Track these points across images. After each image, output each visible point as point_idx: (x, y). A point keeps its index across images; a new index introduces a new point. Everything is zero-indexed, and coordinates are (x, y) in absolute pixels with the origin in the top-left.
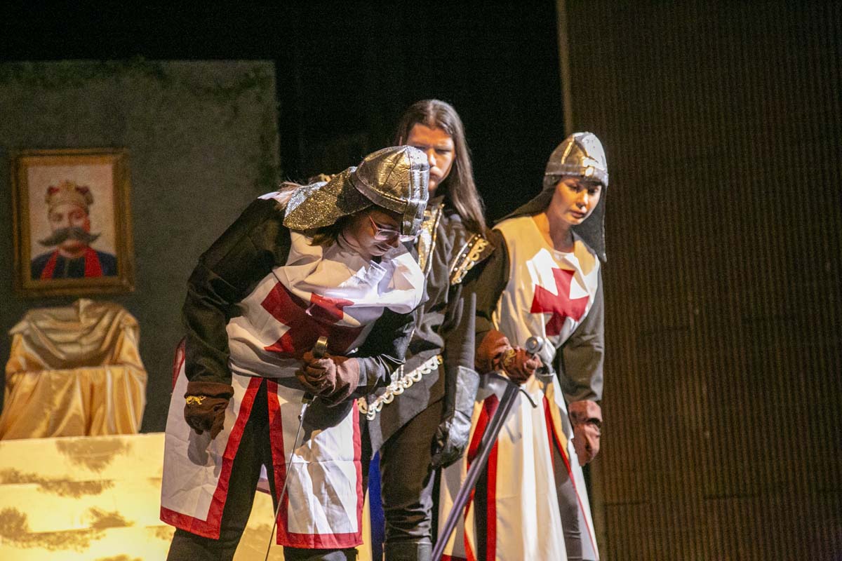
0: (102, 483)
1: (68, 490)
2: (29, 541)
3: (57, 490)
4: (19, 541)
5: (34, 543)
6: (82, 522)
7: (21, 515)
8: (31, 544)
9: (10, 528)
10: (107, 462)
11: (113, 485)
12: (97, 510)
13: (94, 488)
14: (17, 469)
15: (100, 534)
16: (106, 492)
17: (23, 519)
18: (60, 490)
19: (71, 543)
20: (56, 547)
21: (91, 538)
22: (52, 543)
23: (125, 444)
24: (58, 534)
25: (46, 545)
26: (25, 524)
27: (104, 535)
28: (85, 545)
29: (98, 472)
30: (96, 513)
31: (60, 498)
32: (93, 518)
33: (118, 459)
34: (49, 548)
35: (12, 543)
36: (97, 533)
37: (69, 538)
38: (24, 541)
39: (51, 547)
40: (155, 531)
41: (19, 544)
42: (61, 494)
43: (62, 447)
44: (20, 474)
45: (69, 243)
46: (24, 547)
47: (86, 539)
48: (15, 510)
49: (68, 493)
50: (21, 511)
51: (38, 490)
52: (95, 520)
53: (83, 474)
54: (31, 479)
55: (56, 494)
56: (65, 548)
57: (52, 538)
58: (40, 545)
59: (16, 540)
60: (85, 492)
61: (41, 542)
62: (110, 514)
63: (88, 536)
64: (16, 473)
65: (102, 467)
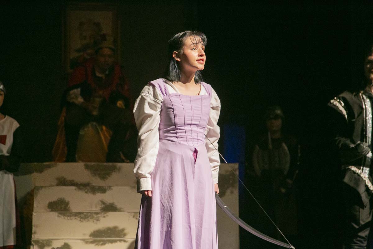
0: (107, 188)
1: (90, 190)
2: (71, 216)
3: (84, 190)
4: (66, 216)
5: (73, 218)
6: (96, 207)
7: (67, 202)
8: (71, 218)
9: (61, 208)
10: (109, 176)
11: (112, 189)
12: (104, 201)
13: (103, 190)
14: (65, 177)
15: (105, 215)
16: (108, 193)
17: (67, 204)
18: (86, 191)
19: (91, 219)
20: (84, 220)
21: (101, 217)
22: (82, 218)
23: (118, 167)
24: (85, 213)
25: (79, 219)
26: (68, 206)
27: (107, 215)
28: (98, 220)
29: (105, 181)
30: (103, 203)
31: (86, 194)
32: (101, 205)
33: (114, 175)
34: (80, 220)
35: (62, 217)
36: (104, 214)
37: (90, 216)
38: (68, 216)
39: (81, 220)
40: (133, 214)
41: (66, 218)
42: (86, 192)
43: (87, 167)
44: (66, 180)
45: (89, 51)
46: (68, 219)
47: (99, 217)
48: (64, 199)
49: (90, 192)
50: (67, 199)
51: (75, 189)
52: (103, 206)
53: (97, 182)
54: (72, 183)
55: (84, 192)
56: (88, 221)
57: (82, 215)
58: (76, 218)
59: (64, 215)
60: (98, 192)
61: (77, 217)
62: (110, 203)
63: (99, 215)
64: (65, 179)
65: (106, 178)
